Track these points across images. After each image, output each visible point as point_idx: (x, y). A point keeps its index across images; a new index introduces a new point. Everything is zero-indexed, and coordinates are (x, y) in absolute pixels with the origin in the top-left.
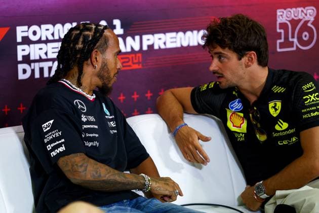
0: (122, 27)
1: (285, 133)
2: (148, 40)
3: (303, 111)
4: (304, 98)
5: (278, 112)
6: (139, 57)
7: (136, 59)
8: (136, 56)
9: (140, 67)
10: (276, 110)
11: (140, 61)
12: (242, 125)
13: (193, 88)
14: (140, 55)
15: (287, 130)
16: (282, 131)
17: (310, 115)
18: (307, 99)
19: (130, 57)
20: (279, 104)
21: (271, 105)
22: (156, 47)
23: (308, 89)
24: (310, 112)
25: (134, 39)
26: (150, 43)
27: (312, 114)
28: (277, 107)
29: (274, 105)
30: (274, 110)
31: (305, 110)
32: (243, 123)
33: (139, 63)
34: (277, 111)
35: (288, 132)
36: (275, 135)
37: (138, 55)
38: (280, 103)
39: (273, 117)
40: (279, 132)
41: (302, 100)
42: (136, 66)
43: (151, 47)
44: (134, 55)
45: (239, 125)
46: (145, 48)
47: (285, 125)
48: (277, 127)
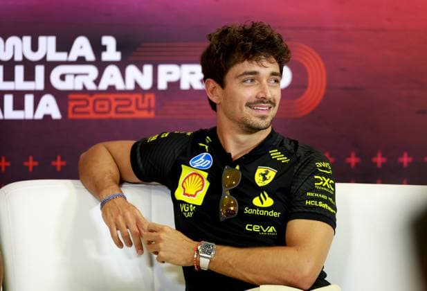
0: (118, 49)
1: (263, 213)
2: (170, 73)
3: (309, 194)
4: (316, 177)
5: (267, 182)
6: (149, 100)
7: (143, 102)
8: (143, 97)
9: (152, 115)
10: (265, 179)
11: (153, 105)
12: (198, 193)
13: (135, 142)
14: (152, 96)
15: (269, 209)
16: (260, 208)
17: (318, 204)
18: (319, 181)
19: (133, 97)
20: (272, 174)
21: (261, 170)
22: (184, 86)
23: (323, 168)
24: (318, 199)
25: (141, 70)
26: (174, 78)
27: (321, 204)
28: (267, 176)
29: (264, 172)
30: (261, 178)
31: (312, 194)
32: (201, 190)
33: (149, 109)
34: (265, 181)
35: (268, 214)
36: (247, 211)
37: (147, 96)
38: (275, 174)
39: (257, 185)
40: (256, 207)
41: (311, 178)
42: (143, 114)
43: (173, 86)
44: (139, 96)
45: (193, 193)
46: (162, 85)
47: (269, 202)
48: (256, 202)
